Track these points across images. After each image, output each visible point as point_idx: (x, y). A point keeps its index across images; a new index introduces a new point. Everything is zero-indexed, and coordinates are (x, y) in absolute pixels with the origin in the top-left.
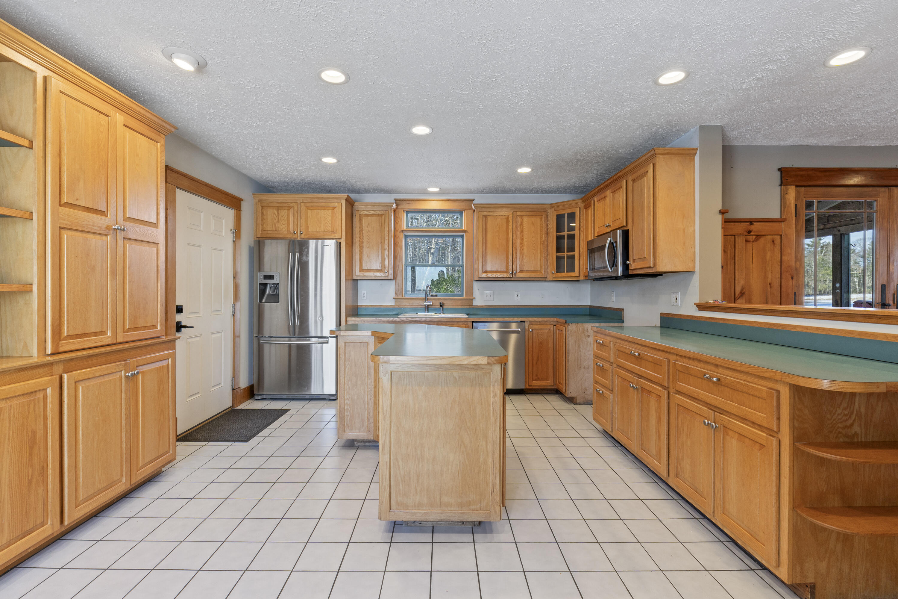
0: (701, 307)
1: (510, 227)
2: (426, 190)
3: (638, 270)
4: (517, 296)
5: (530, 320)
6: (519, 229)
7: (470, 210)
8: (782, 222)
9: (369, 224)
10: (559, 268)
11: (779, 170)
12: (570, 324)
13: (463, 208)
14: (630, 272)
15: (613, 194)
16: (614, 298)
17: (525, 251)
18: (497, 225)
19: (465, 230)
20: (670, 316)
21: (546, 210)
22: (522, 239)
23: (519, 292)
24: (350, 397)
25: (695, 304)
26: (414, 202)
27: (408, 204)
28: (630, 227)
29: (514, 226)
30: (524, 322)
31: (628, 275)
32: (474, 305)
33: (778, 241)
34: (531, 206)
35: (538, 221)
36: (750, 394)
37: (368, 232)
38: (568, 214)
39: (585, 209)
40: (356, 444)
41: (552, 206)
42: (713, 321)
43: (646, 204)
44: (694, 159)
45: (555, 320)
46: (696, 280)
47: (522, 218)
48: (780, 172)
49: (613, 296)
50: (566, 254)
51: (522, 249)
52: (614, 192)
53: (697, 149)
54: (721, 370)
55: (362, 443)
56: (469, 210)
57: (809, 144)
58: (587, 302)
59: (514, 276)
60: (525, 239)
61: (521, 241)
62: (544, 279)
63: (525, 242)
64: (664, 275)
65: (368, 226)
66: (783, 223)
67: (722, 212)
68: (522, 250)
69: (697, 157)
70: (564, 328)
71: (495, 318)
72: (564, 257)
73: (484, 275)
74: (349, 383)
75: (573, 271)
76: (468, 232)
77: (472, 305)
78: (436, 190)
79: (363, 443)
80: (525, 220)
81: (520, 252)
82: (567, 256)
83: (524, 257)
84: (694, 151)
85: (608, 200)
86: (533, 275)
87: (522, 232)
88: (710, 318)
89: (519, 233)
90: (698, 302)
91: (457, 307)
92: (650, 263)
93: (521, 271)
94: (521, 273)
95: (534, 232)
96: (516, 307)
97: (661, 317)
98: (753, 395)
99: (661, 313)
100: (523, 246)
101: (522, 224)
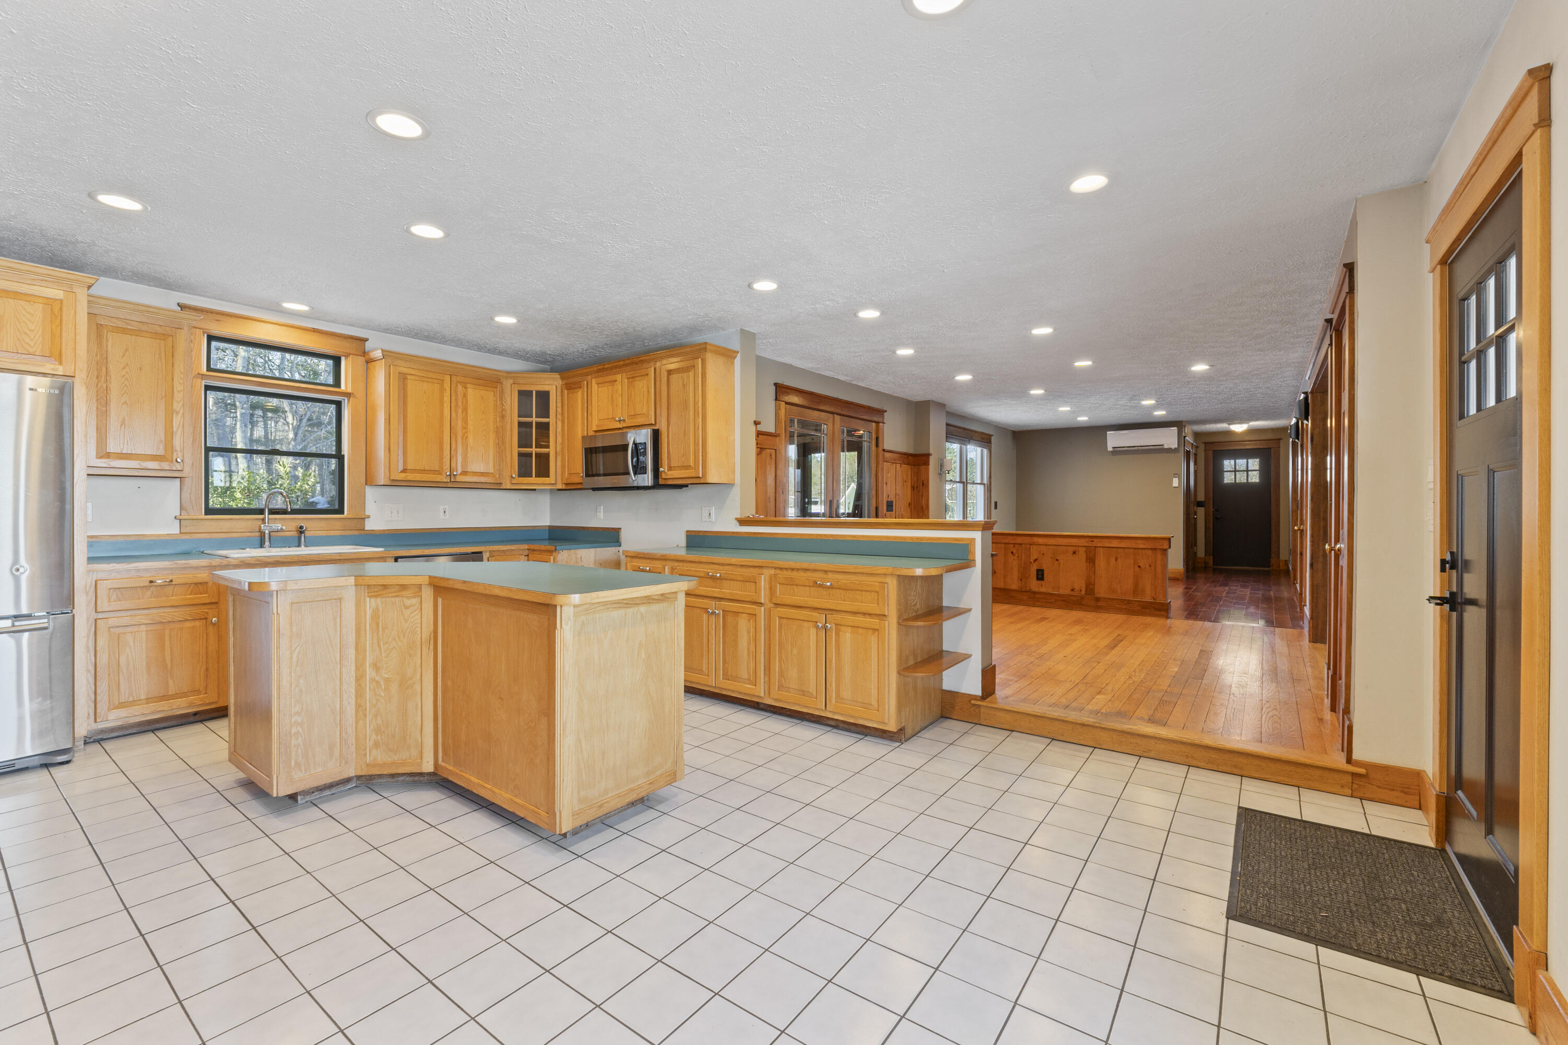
0: (742, 522)
1: (447, 399)
2: (279, 305)
3: (671, 480)
4: (445, 512)
5: (491, 549)
6: (460, 403)
7: (360, 357)
8: (776, 436)
9: (127, 350)
10: (524, 472)
11: (775, 384)
12: (561, 552)
13: (345, 351)
14: (661, 482)
15: (631, 380)
16: (601, 515)
17: (471, 440)
18: (425, 392)
19: (349, 390)
20: (701, 534)
21: (500, 380)
22: (465, 421)
23: (447, 507)
24: (302, 709)
25: (736, 519)
26: (233, 319)
27: (217, 320)
28: (662, 426)
29: (453, 398)
30: (481, 553)
31: (657, 485)
32: (366, 529)
33: (773, 456)
34: (480, 370)
35: (490, 396)
36: (862, 591)
37: (125, 368)
38: (537, 392)
39: (567, 389)
40: (302, 800)
41: (510, 374)
42: (759, 536)
43: (691, 404)
44: (733, 363)
45: (527, 548)
46: (736, 493)
47: (466, 388)
48: (774, 387)
49: (600, 512)
50: (534, 450)
51: (464, 437)
52: (632, 378)
53: (738, 352)
54: (830, 575)
55: (314, 794)
56: (357, 357)
57: (793, 364)
58: (545, 520)
59: (452, 480)
60: (470, 422)
61: (464, 424)
62: (497, 486)
63: (470, 427)
64: (689, 486)
65: (123, 356)
66: (778, 438)
67: (756, 423)
68: (466, 438)
69: (738, 361)
70: (552, 557)
71: (437, 550)
72: (532, 454)
73: (402, 476)
74: (301, 681)
75: (547, 475)
76: (355, 397)
77: (364, 530)
78: (303, 308)
79: (317, 793)
80: (470, 391)
81: (463, 442)
82: (536, 454)
83: (469, 450)
84: (735, 355)
85: (618, 386)
86: (483, 479)
87: (465, 410)
88: (755, 533)
89: (460, 411)
90: (739, 517)
91: (332, 533)
92: (699, 473)
93: (464, 473)
94: (464, 475)
95: (483, 412)
96: (443, 531)
97: (687, 536)
98: (866, 591)
99: (687, 531)
100: (467, 432)
101: (465, 396)
